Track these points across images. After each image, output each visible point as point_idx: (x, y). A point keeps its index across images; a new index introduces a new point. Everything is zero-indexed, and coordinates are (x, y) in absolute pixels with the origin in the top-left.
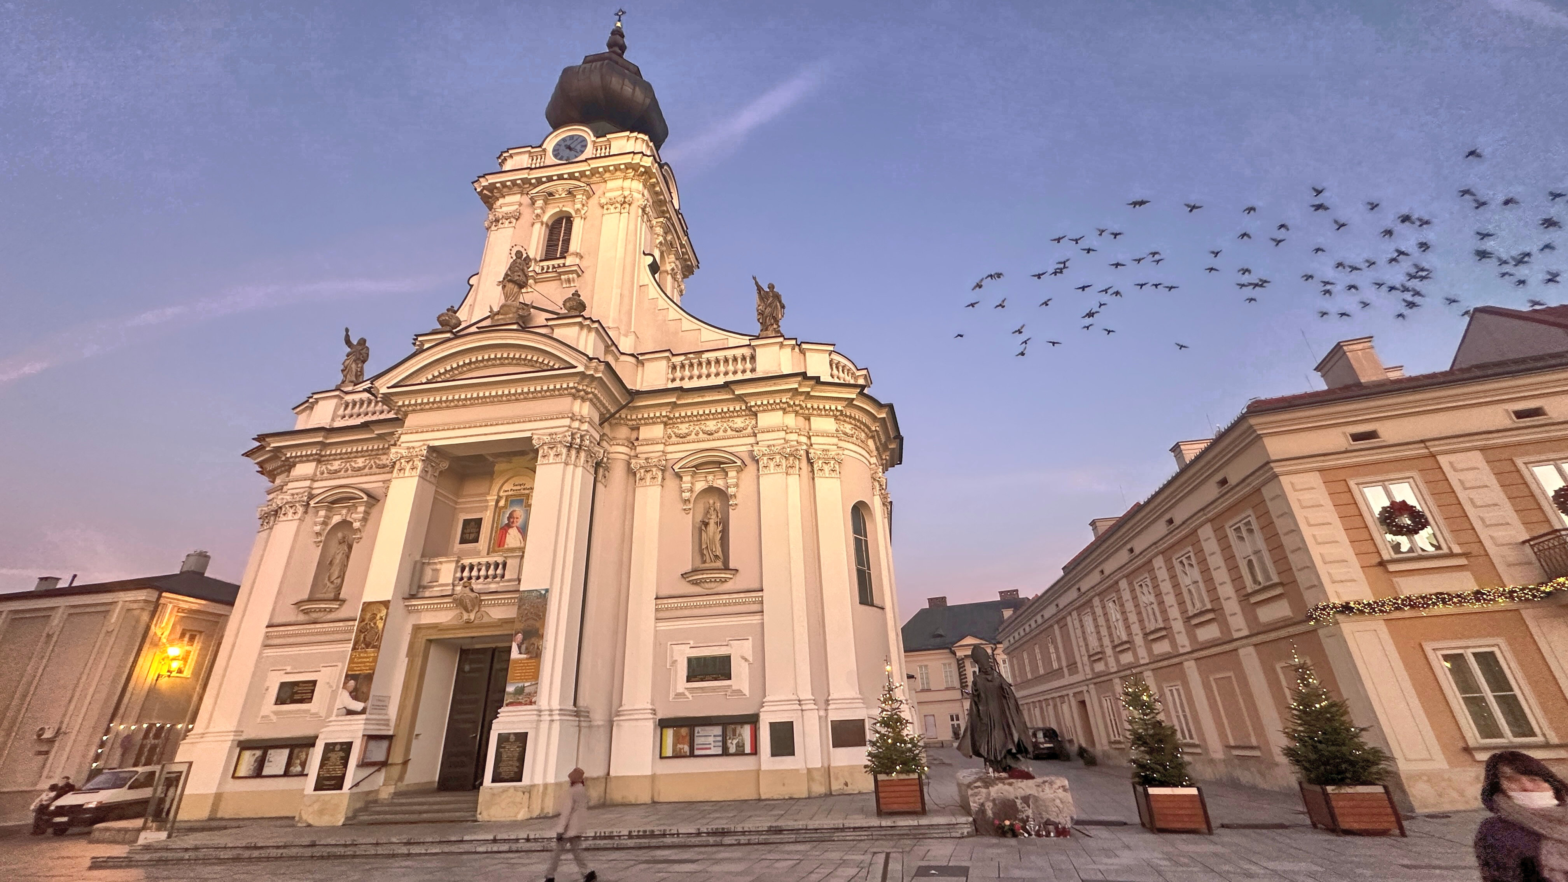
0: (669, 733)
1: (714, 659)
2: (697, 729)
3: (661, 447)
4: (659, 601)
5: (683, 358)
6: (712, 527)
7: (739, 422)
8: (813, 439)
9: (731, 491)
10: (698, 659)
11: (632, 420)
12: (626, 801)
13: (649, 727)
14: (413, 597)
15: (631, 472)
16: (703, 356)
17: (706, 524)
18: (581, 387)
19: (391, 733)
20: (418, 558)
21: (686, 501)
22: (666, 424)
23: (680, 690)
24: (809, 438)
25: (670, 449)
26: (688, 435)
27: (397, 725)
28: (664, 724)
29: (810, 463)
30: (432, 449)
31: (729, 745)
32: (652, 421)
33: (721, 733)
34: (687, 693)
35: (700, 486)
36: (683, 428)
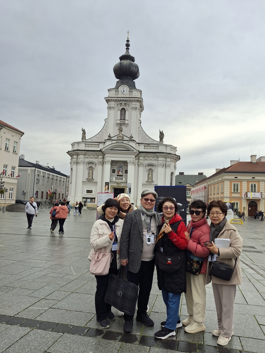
3: (143, 161)
4: (143, 185)
5: (146, 145)
6: (150, 174)
7: (155, 158)
8: (167, 162)
9: (154, 170)
15: (138, 165)
16: (150, 145)
17: (149, 174)
21: (147, 170)
22: (144, 157)
25: (144, 161)
29: (166, 166)
32: (142, 157)
35: (149, 168)
36: (146, 158)
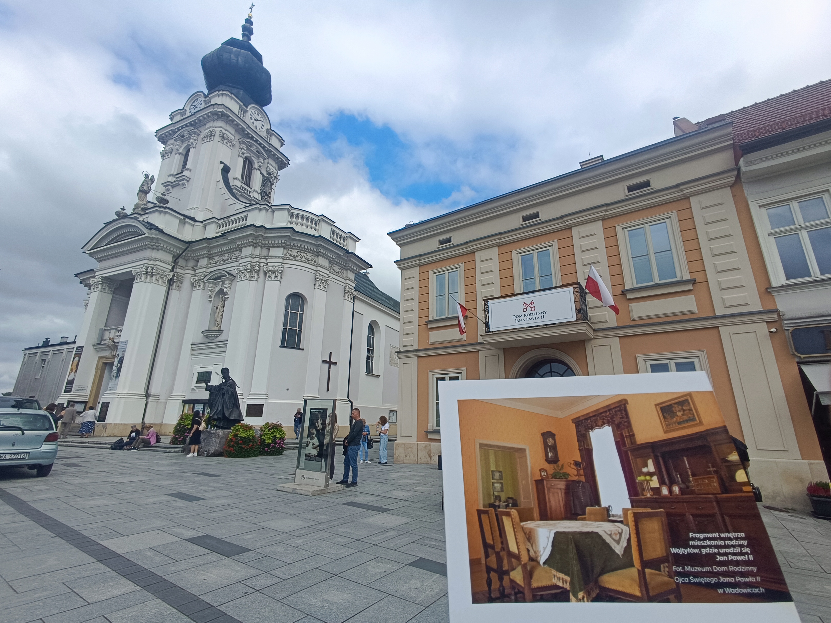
0: (187, 406)
1: (207, 372)
2: (196, 405)
3: (205, 270)
4: (193, 346)
5: (222, 221)
6: (219, 310)
9: (225, 290)
10: (201, 373)
11: (195, 257)
12: (166, 434)
13: (179, 403)
14: (99, 344)
15: (192, 283)
16: (230, 219)
17: (216, 308)
18: (152, 244)
19: (87, 401)
20: (103, 327)
21: (211, 297)
22: (209, 258)
23: (193, 387)
24: (267, 259)
26: (216, 263)
27: (90, 398)
28: (185, 402)
29: (265, 274)
30: (104, 278)
31: (205, 413)
32: (203, 257)
33: (202, 407)
34: (195, 388)
35: (217, 288)
36: (216, 259)
